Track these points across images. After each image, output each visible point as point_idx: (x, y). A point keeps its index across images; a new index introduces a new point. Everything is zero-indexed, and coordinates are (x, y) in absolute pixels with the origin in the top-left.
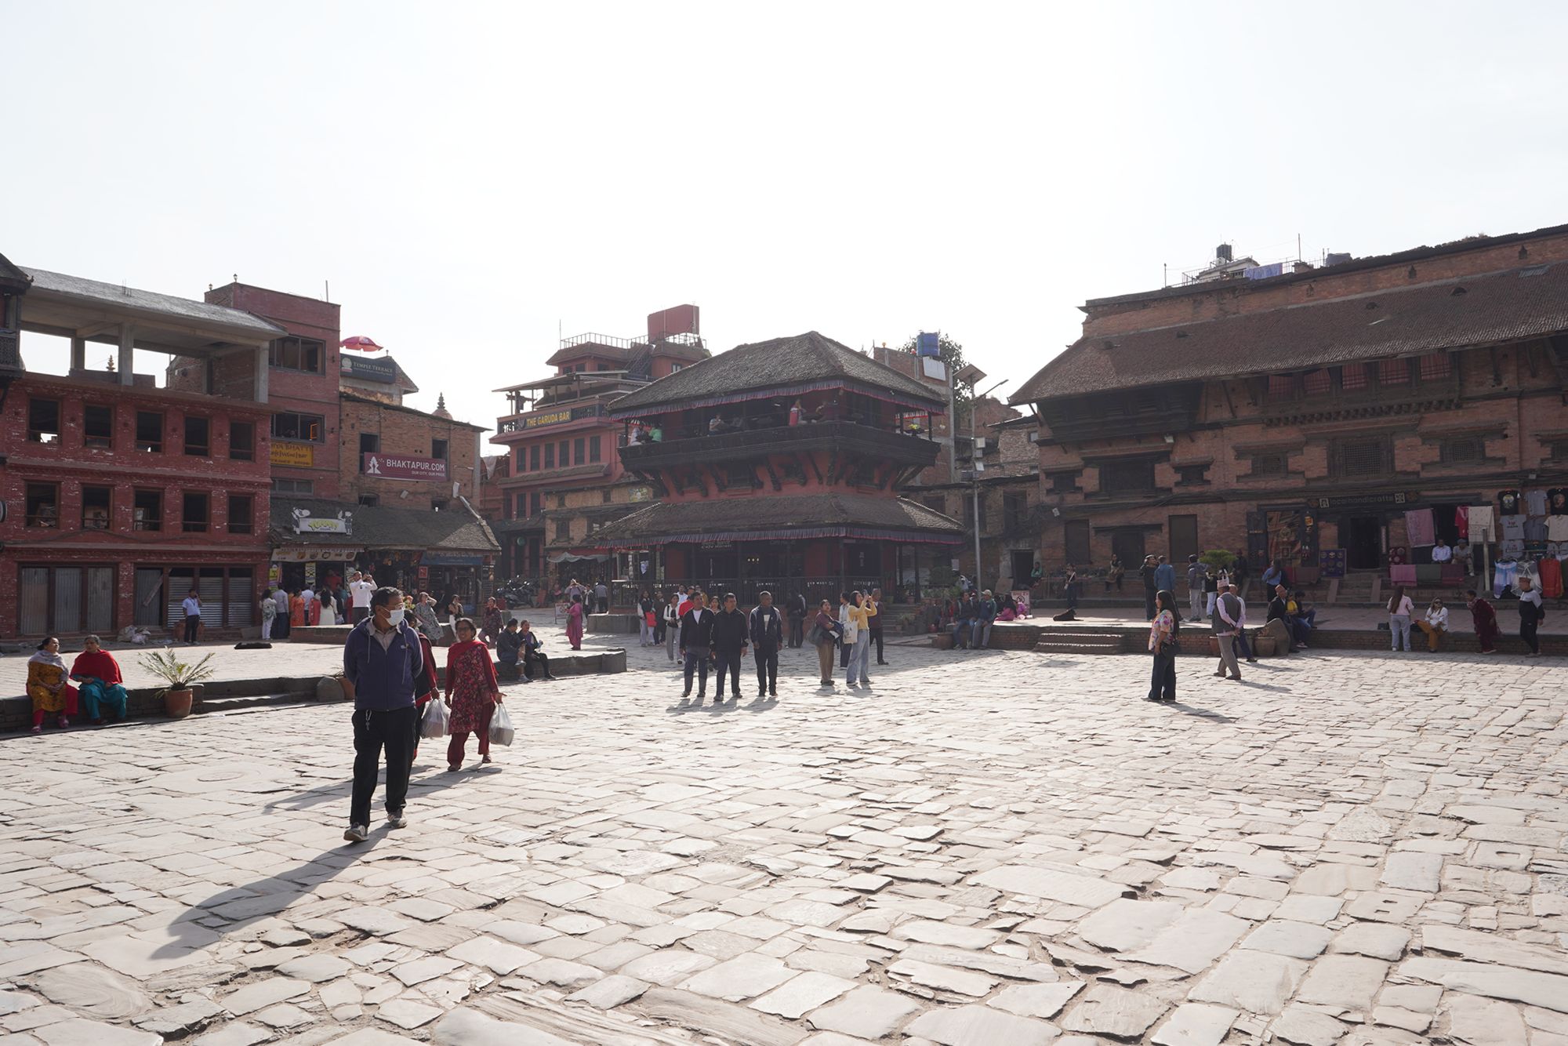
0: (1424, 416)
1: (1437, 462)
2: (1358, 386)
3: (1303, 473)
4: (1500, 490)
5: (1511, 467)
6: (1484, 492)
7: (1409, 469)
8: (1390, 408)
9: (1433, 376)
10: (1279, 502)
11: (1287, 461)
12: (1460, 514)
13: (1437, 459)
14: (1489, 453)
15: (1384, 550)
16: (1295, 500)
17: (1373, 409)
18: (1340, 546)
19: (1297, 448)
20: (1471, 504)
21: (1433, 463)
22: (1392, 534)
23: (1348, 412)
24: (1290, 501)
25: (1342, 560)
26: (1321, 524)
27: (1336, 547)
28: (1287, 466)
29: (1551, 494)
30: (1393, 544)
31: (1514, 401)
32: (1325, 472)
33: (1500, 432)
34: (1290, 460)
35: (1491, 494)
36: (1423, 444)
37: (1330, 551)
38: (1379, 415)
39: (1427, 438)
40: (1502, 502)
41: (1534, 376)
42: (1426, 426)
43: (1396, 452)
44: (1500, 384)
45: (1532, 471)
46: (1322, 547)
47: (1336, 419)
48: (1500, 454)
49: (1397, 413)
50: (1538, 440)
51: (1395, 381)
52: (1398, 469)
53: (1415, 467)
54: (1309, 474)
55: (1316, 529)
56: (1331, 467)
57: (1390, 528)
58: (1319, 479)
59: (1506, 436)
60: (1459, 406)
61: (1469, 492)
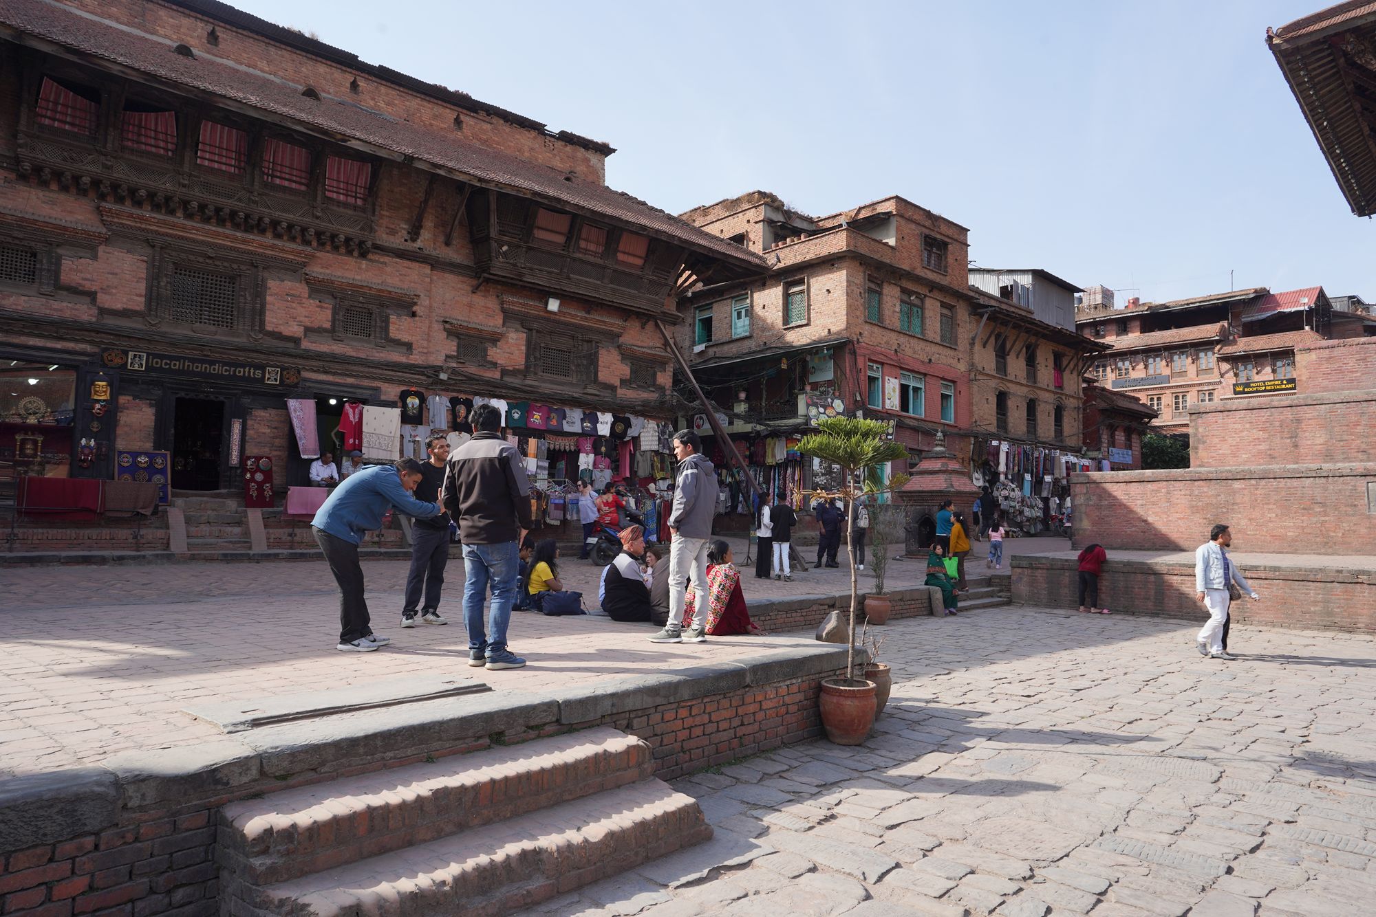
0: (319, 254)
1: (326, 330)
2: (224, 168)
3: (92, 295)
4: (404, 388)
5: (416, 359)
6: (385, 387)
7: (287, 331)
8: (275, 224)
9: (342, 198)
10: (32, 341)
11: (58, 264)
12: (347, 414)
13: (327, 325)
14: (394, 333)
15: (234, 459)
16: (70, 345)
17: (247, 216)
18: (157, 446)
19: (88, 244)
20: (365, 402)
21: (319, 331)
22: (250, 433)
23: (202, 207)
24: (59, 345)
25: (162, 472)
26: (123, 399)
27: (149, 446)
28: (57, 273)
29: (454, 402)
30: (251, 450)
31: (427, 270)
32: (139, 303)
33: (407, 306)
34: (66, 264)
35: (391, 391)
36: (310, 297)
37: (140, 454)
38: (248, 229)
39: (318, 288)
40: (404, 405)
41: (447, 244)
42: (316, 270)
43: (268, 298)
44: (414, 240)
45: (439, 369)
46: (120, 444)
47: (172, 212)
48: (406, 338)
49: (278, 236)
50: (445, 329)
51: (286, 183)
52: (269, 328)
53: (294, 330)
54: (105, 300)
55: (112, 410)
56: (153, 297)
57: (250, 422)
58: (126, 313)
59: (414, 314)
60: (363, 255)
61: (366, 383)
